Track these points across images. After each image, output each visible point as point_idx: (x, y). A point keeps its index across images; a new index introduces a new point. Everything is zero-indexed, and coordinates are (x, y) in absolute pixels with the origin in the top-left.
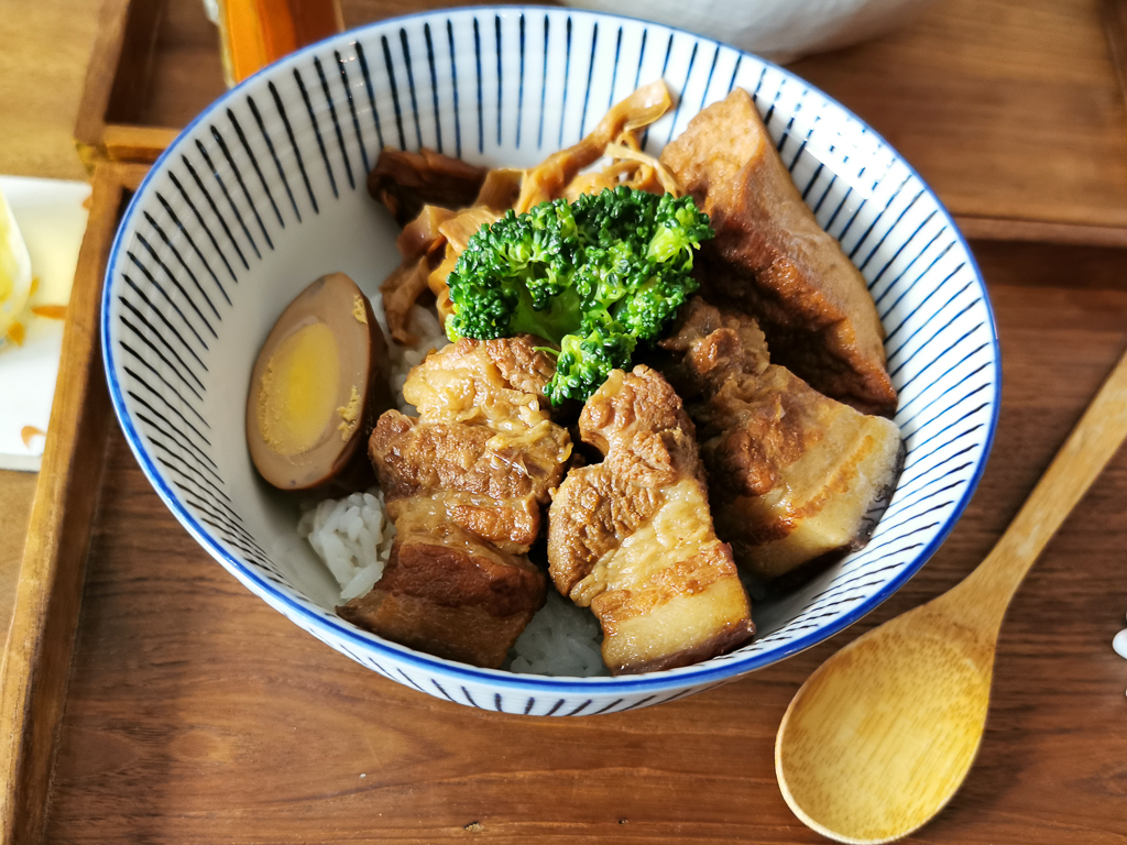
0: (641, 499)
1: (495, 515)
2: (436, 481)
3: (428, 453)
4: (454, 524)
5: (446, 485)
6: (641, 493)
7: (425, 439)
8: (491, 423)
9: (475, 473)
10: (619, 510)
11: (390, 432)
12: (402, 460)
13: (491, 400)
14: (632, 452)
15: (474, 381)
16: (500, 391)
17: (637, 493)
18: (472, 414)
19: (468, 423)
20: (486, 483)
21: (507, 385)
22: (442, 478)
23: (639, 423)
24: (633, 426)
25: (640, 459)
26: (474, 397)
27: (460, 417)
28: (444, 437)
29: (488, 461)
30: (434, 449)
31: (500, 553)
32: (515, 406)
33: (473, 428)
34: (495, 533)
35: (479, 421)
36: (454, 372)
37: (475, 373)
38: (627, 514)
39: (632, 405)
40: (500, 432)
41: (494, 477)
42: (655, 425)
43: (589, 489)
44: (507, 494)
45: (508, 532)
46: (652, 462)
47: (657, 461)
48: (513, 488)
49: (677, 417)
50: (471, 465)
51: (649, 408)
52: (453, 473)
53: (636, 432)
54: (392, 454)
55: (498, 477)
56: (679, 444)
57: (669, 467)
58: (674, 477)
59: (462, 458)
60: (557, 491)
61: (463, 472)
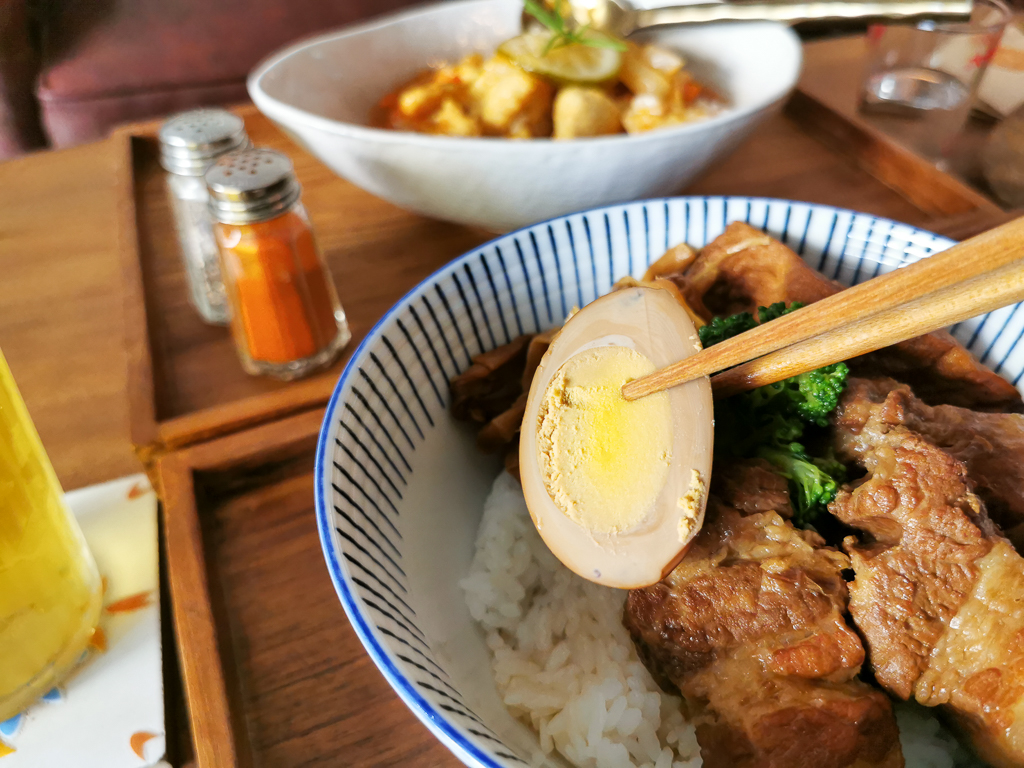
0: (956, 575)
1: (816, 648)
2: (729, 636)
3: (706, 611)
6: (954, 569)
7: (693, 598)
9: (765, 611)
10: (935, 593)
14: (931, 531)
17: (950, 571)
24: (924, 504)
25: (943, 537)
27: (715, 562)
39: (916, 482)
40: (761, 559)
41: (791, 607)
42: (946, 498)
43: (898, 578)
44: (812, 620)
45: (837, 660)
46: (959, 537)
47: (965, 536)
48: (815, 611)
49: (965, 483)
50: (756, 605)
51: (935, 482)
52: (742, 621)
53: (929, 509)
54: (666, 628)
55: (794, 607)
56: (977, 511)
57: (980, 540)
58: (987, 548)
59: (744, 602)
60: (856, 586)
61: (753, 616)
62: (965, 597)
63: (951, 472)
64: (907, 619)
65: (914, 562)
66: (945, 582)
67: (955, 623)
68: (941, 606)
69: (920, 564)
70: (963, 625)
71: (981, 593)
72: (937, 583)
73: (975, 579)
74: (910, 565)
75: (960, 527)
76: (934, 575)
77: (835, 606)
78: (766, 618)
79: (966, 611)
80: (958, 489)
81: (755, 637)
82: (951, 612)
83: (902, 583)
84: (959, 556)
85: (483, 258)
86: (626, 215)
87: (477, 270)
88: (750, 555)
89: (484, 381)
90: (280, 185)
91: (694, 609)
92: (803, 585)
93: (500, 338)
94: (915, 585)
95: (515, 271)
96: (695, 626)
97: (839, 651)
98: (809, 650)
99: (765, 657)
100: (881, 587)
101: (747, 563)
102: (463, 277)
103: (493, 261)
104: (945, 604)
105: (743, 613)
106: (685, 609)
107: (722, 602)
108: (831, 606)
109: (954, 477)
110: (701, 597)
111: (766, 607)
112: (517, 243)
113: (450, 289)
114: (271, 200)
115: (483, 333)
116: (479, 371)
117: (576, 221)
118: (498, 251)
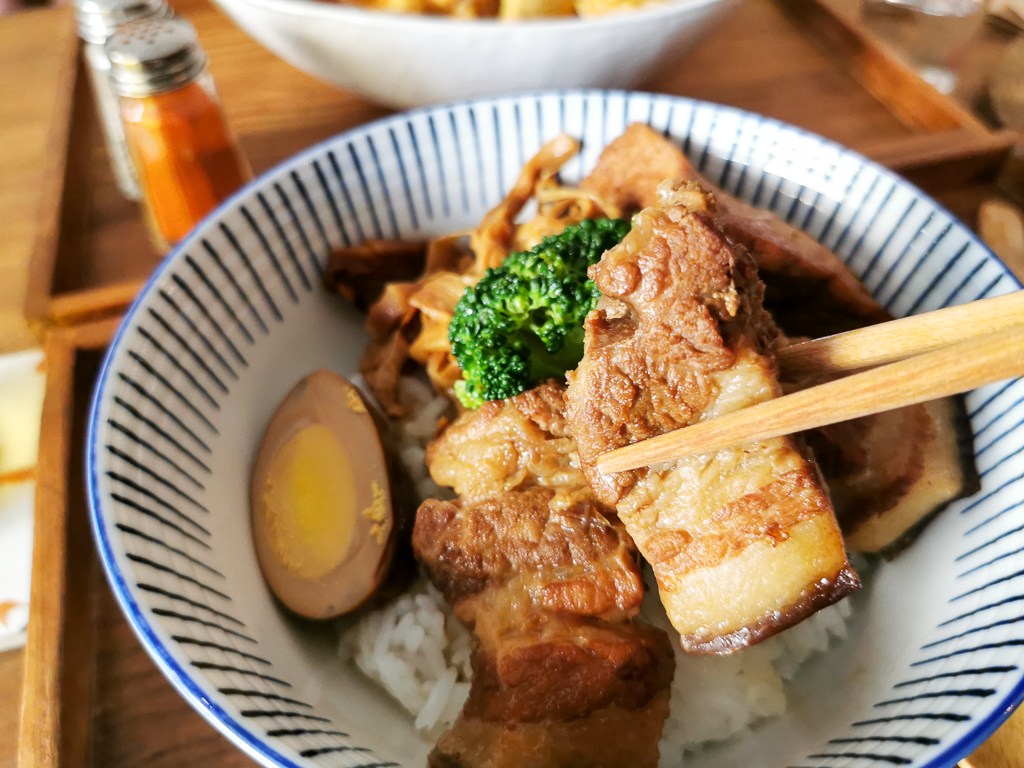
1: (590, 585)
2: (507, 565)
3: (487, 537)
4: (547, 610)
5: (519, 568)
7: (477, 522)
8: (542, 481)
9: (547, 542)
11: (434, 525)
12: (460, 553)
13: (537, 457)
15: (513, 443)
16: (544, 444)
18: (520, 477)
19: (520, 488)
20: (566, 551)
21: (549, 436)
22: (512, 559)
26: (517, 459)
27: (508, 485)
28: (498, 514)
29: (557, 525)
30: (492, 530)
31: (608, 627)
32: (564, 455)
33: (527, 493)
34: (598, 604)
35: (529, 483)
36: (486, 441)
37: (511, 433)
41: (574, 541)
44: (594, 556)
45: (612, 600)
48: (599, 546)
50: (540, 535)
52: (523, 552)
54: (444, 549)
55: (577, 540)
59: (528, 531)
61: (534, 546)
77: (622, 543)
78: (546, 550)
81: (531, 567)
85: (351, 148)
86: (517, 108)
87: (344, 159)
92: (589, 521)
95: (389, 162)
99: (537, 591)
105: (525, 543)
106: (467, 532)
107: (505, 529)
108: (618, 543)
110: (485, 522)
111: (550, 538)
114: (174, 69)
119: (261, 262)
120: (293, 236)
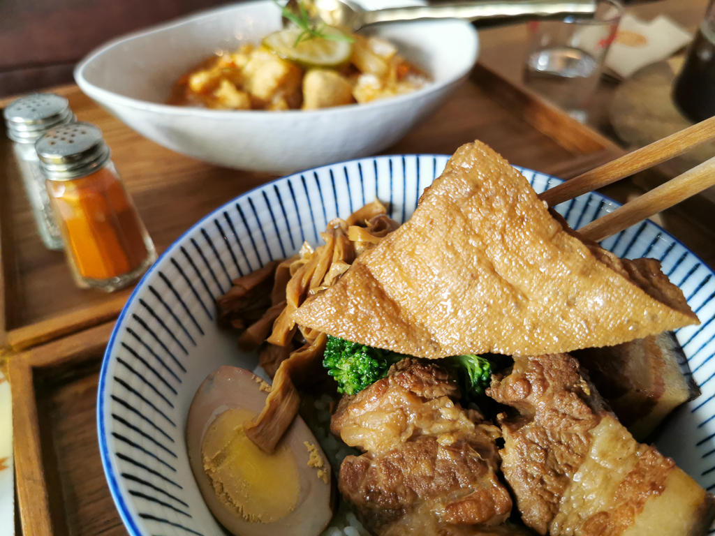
0: (576, 442)
1: (476, 501)
2: (414, 494)
3: (397, 477)
4: (449, 525)
5: (423, 495)
6: (574, 438)
7: (388, 468)
9: (440, 475)
10: (562, 456)
11: (355, 474)
12: (380, 492)
13: (420, 416)
14: (556, 411)
15: (402, 409)
16: (423, 406)
17: (571, 439)
18: (410, 431)
19: (411, 439)
20: (455, 479)
21: (424, 400)
22: (417, 491)
23: (554, 387)
24: (549, 391)
25: (564, 415)
26: (406, 420)
27: (404, 438)
28: (401, 460)
29: (443, 461)
30: (400, 471)
31: (491, 530)
33: (418, 442)
34: (484, 514)
35: (417, 434)
36: (380, 410)
37: (399, 403)
38: (569, 457)
39: (542, 375)
40: (437, 434)
41: (458, 471)
42: (565, 386)
43: (534, 446)
44: (473, 479)
45: (492, 509)
46: (576, 414)
47: (580, 413)
48: (476, 472)
49: (578, 373)
50: (433, 470)
51: (556, 373)
52: (424, 484)
53: (553, 394)
54: (368, 491)
55: (461, 470)
56: (588, 394)
57: (591, 416)
58: (597, 421)
59: (424, 468)
60: (505, 453)
61: (431, 478)
62: (583, 457)
63: (566, 366)
64: (542, 477)
65: (545, 433)
66: (568, 447)
67: (577, 477)
68: (567, 465)
69: (549, 435)
70: (583, 478)
71: (594, 453)
72: (563, 448)
73: (590, 444)
74: (542, 436)
75: (576, 407)
76: (560, 442)
77: (491, 468)
78: (440, 481)
79: (584, 468)
80: (573, 378)
81: (432, 495)
82: (573, 469)
83: (537, 450)
84: (577, 428)
85: (238, 207)
86: (345, 169)
87: (234, 216)
88: (430, 431)
89: (241, 298)
90: (93, 149)
91: (389, 477)
92: (466, 454)
93: (255, 264)
94: (546, 451)
95: (264, 215)
96: (389, 490)
97: (494, 503)
98: (472, 504)
99: (440, 511)
100: (522, 454)
101: (427, 438)
102: (223, 222)
103: (246, 208)
104: (569, 463)
105: (424, 477)
106: (382, 476)
107: (409, 469)
108: (488, 468)
109: (570, 370)
110: (393, 467)
111: (441, 472)
112: (264, 194)
113: (213, 233)
114: (87, 161)
115: (241, 262)
116: (238, 291)
117: (309, 175)
118: (250, 201)
119: (187, 296)
120: (205, 273)
